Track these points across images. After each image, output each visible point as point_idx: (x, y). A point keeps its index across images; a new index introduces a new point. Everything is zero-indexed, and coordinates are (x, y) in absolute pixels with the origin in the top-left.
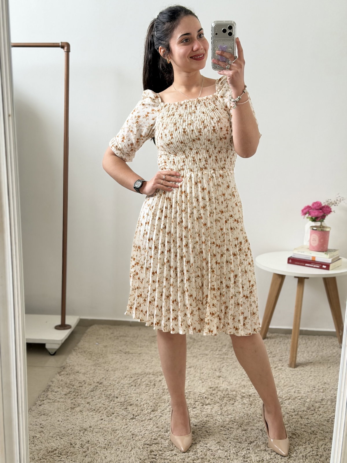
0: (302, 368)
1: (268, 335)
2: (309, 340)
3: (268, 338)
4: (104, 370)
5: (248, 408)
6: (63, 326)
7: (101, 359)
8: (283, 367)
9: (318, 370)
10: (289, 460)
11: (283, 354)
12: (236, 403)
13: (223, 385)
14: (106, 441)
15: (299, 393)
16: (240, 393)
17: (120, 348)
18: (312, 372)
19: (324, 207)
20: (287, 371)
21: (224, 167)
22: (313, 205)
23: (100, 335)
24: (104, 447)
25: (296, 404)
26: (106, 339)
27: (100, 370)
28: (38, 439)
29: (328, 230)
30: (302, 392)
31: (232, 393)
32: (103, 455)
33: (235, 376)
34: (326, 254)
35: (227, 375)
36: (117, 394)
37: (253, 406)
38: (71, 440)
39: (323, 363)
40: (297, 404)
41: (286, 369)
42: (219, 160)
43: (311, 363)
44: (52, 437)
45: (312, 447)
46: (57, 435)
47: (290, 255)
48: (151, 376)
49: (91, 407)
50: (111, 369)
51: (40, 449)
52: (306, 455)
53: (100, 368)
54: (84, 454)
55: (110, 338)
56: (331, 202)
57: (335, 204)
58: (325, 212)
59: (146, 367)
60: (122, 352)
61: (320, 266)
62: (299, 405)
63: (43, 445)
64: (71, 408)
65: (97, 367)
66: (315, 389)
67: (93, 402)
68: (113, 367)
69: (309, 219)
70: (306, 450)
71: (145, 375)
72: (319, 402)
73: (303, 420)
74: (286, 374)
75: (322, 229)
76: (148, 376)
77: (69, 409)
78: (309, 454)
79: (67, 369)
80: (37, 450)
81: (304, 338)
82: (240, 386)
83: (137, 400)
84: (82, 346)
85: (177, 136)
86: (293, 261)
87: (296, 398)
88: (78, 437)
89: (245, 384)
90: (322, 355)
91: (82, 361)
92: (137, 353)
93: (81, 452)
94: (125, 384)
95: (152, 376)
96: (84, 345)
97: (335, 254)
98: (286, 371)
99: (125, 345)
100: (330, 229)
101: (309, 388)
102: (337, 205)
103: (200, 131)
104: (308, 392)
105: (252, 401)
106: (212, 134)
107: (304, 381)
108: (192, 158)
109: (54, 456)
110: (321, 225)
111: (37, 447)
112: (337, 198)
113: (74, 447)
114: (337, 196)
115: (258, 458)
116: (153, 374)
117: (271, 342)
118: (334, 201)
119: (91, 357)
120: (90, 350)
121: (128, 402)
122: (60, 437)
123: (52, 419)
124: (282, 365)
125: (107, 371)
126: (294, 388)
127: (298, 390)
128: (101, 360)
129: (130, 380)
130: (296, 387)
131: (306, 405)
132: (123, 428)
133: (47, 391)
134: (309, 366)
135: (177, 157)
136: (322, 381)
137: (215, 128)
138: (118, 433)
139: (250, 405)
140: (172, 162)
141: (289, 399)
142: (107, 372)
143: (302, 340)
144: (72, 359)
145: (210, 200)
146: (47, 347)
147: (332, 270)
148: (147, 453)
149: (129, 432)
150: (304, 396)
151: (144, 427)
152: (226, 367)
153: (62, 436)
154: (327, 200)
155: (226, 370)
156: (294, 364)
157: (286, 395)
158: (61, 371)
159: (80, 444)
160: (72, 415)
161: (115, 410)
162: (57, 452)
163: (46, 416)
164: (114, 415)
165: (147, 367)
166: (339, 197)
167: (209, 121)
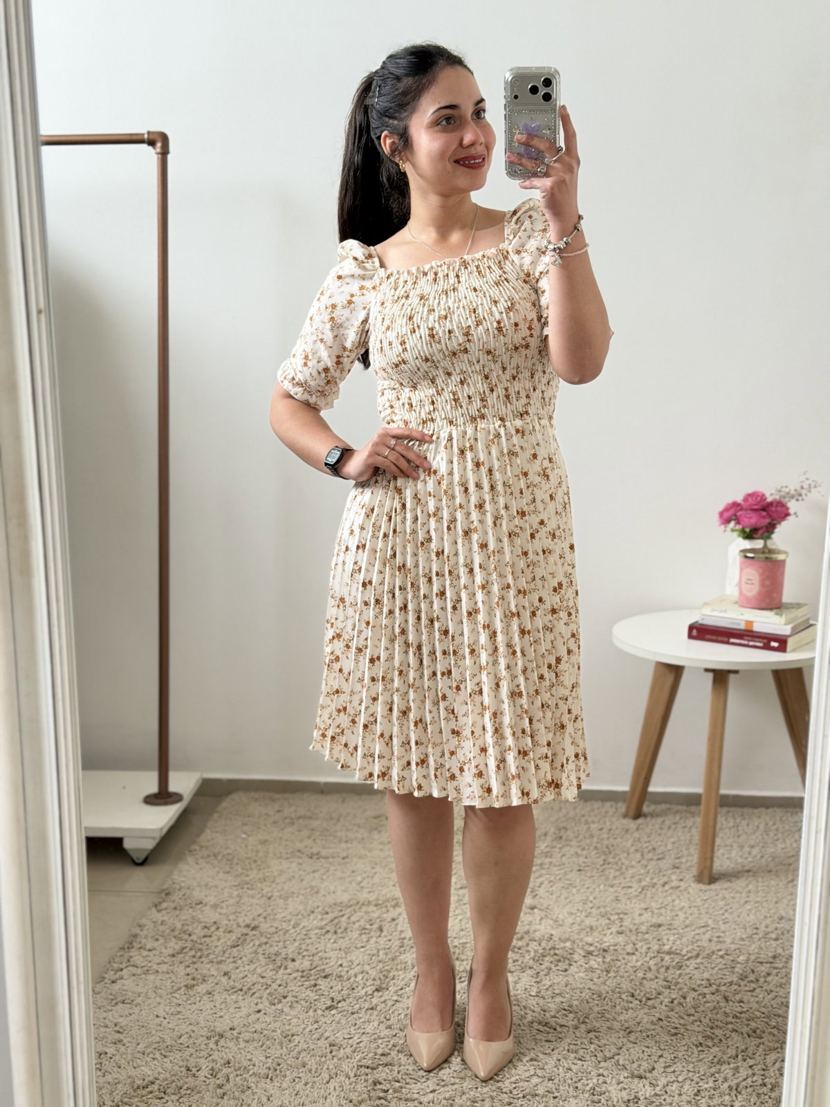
0: (727, 885)
1: (645, 809)
2: (744, 819)
3: (645, 816)
4: (262, 896)
5: (601, 979)
6: (162, 796)
7: (255, 872)
8: (682, 884)
9: (765, 888)
10: (697, 1098)
11: (681, 851)
12: (572, 967)
13: (542, 927)
14: (270, 1060)
15: (720, 942)
16: (581, 944)
17: (299, 845)
18: (749, 892)
19: (771, 504)
20: (691, 891)
21: (527, 413)
22: (745, 500)
23: (249, 816)
24: (265, 1074)
25: (713, 968)
26: (265, 825)
27: (253, 897)
28: (111, 1058)
29: (781, 557)
30: (728, 940)
31: (562, 945)
32: (263, 1092)
33: (570, 905)
34: (777, 614)
35: (551, 903)
36: (293, 952)
37: (612, 974)
38: (187, 1060)
39: (777, 871)
40: (716, 969)
41: (690, 886)
42: (513, 395)
43: (749, 871)
44: (144, 1054)
45: (751, 1067)
46: (155, 1049)
47: (694, 617)
48: (371, 908)
49: (232, 983)
50: (277, 894)
51: (117, 1081)
52: (738, 1085)
53: (253, 892)
54: (219, 1091)
55: (275, 822)
56: (788, 493)
57: (798, 496)
58: (775, 515)
59: (359, 889)
60: (303, 853)
61: (764, 644)
62: (720, 969)
63: (123, 1072)
64: (186, 986)
65: (245, 890)
66: (759, 931)
67: (238, 971)
68: (282, 889)
69: (735, 534)
70: (737, 1075)
71: (358, 906)
72: (766, 963)
73: (731, 1003)
74: (689, 899)
75: (767, 555)
76: (364, 908)
77: (182, 990)
78: (744, 1083)
79: (175, 896)
80: (109, 1083)
81: (730, 814)
82: (582, 930)
83: (341, 965)
84: (208, 841)
85: (416, 345)
86: (700, 632)
87: (713, 952)
88: (203, 1054)
89: (592, 924)
90: (773, 853)
91: (208, 876)
92: (339, 857)
93: (211, 1087)
94: (311, 930)
95: (375, 909)
96: (213, 839)
97: (800, 614)
98: (689, 893)
99: (309, 837)
100: (787, 556)
101: (743, 930)
102: (803, 500)
103: (468, 332)
104: (742, 939)
105: (609, 963)
106: (494, 337)
107: (731, 913)
108: (451, 394)
109: (149, 1096)
110: (765, 545)
111: (109, 1078)
112: (802, 482)
113: (194, 1075)
114: (803, 478)
115: (624, 1094)
116: (376, 905)
117: (653, 825)
118: (796, 490)
119: (232, 868)
120: (230, 851)
121: (318, 968)
122: (161, 1054)
123: (143, 1013)
124: (680, 877)
125: (269, 898)
126: (708, 931)
127: (717, 934)
128: (253, 874)
129: (322, 919)
130: (713, 928)
131: (736, 970)
132: (308, 1030)
133: (128, 948)
134: (743, 879)
135: (417, 392)
136: (774, 913)
137: (502, 325)
138: (297, 1041)
139: (605, 973)
140: (407, 406)
141: (697, 956)
142: (267, 901)
143: (726, 819)
144: (185, 873)
145: (492, 488)
146: (127, 844)
147: (793, 650)
148: (366, 1087)
149: (323, 1039)
150: (732, 949)
151: (357, 1027)
152: (549, 885)
153: (165, 1050)
154: (779, 487)
155: (547, 891)
156: (708, 876)
157: (690, 948)
158: (161, 900)
159: (210, 1067)
160: (189, 1002)
161: (290, 989)
162: (156, 1087)
163: (129, 1006)
164: (288, 999)
165: (362, 887)
166: (807, 479)
167: (487, 308)
